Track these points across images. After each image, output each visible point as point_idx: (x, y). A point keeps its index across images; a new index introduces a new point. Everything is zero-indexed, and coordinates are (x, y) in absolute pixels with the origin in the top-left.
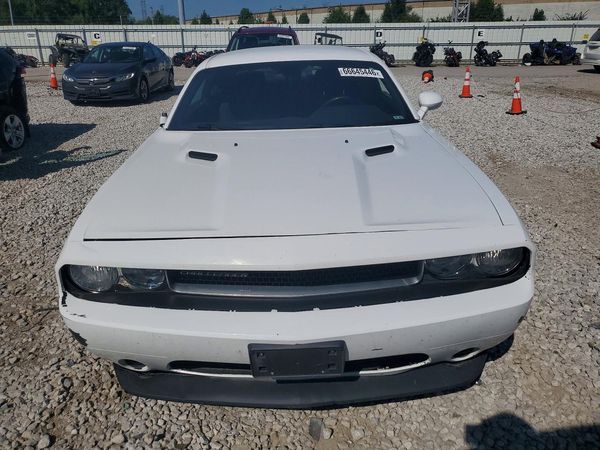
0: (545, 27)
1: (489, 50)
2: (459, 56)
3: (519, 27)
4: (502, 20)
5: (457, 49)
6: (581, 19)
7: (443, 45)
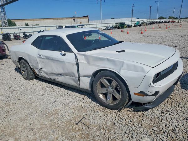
0: (39, 27)
1: (28, 34)
2: (19, 36)
3: (32, 27)
4: (16, 26)
5: (18, 34)
6: (38, 25)
7: (12, 33)
